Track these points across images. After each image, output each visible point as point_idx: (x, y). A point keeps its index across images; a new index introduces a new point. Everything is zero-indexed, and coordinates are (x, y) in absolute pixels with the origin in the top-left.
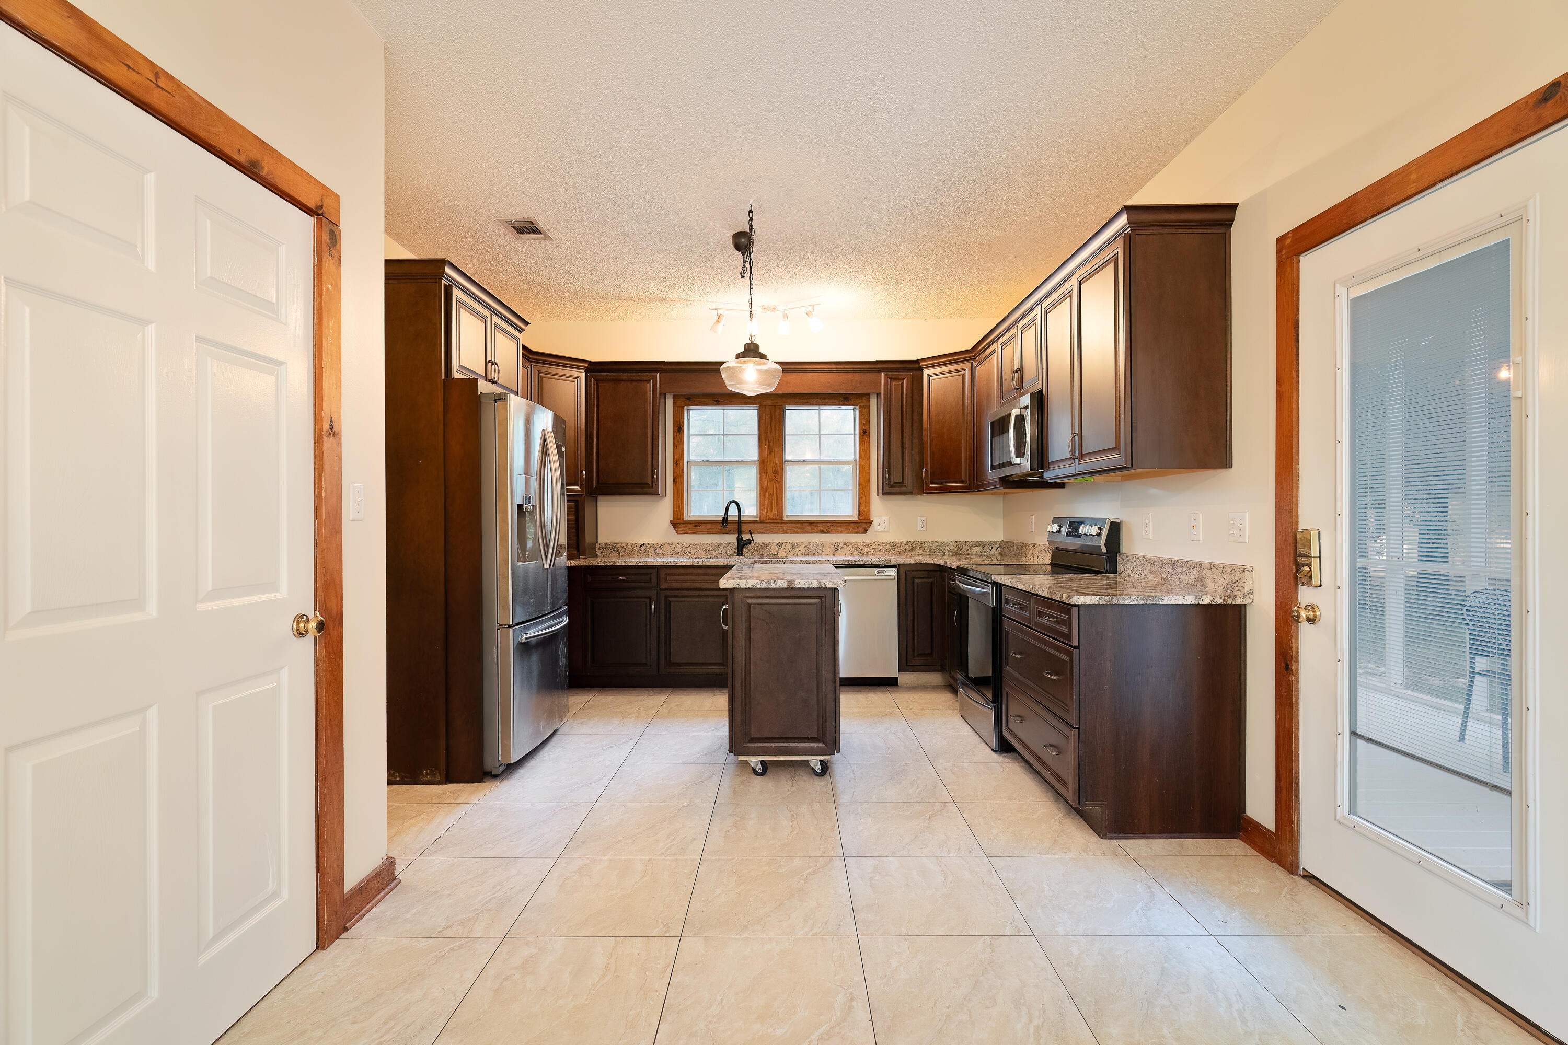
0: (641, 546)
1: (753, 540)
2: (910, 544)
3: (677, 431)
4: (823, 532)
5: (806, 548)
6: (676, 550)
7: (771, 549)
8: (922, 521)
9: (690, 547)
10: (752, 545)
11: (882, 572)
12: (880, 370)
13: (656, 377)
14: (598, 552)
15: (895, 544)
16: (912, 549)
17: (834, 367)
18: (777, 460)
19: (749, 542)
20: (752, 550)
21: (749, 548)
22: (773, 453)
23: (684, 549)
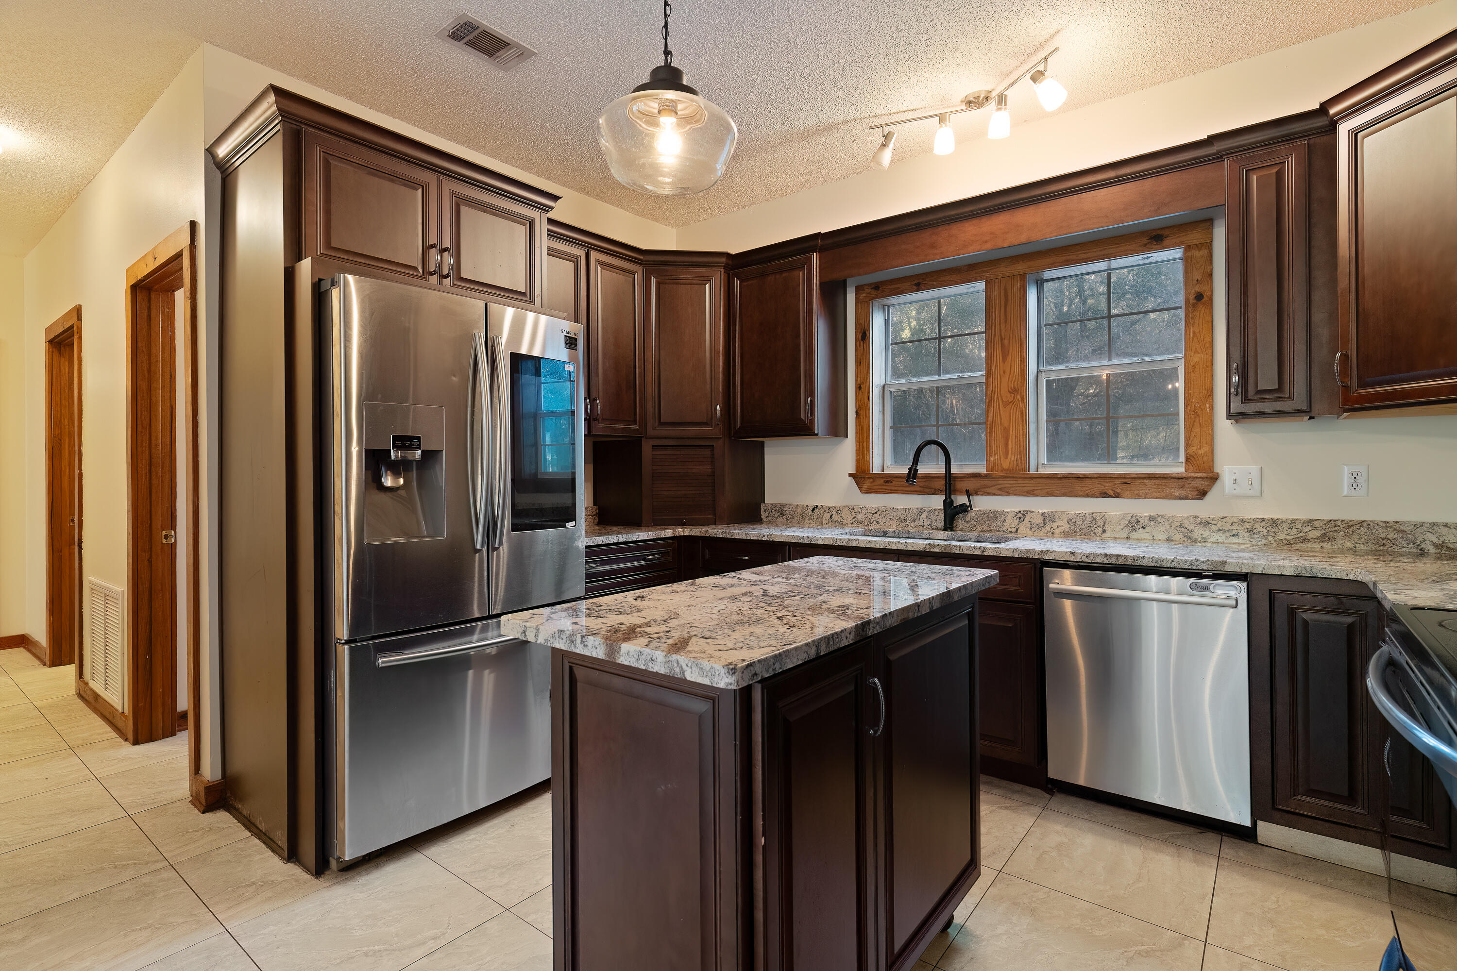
0: (814, 509)
1: (970, 506)
2: (1316, 524)
3: (860, 339)
4: (1105, 495)
5: (1071, 523)
6: (859, 517)
7: (1004, 521)
8: (1354, 476)
9: (878, 514)
10: (971, 515)
11: (1206, 588)
12: (1221, 157)
13: (809, 261)
14: (764, 515)
15: (1275, 523)
16: (1324, 535)
17: (1111, 174)
18: (1017, 369)
19: (964, 509)
20: (973, 523)
21: (968, 519)
22: (1009, 359)
23: (870, 517)
